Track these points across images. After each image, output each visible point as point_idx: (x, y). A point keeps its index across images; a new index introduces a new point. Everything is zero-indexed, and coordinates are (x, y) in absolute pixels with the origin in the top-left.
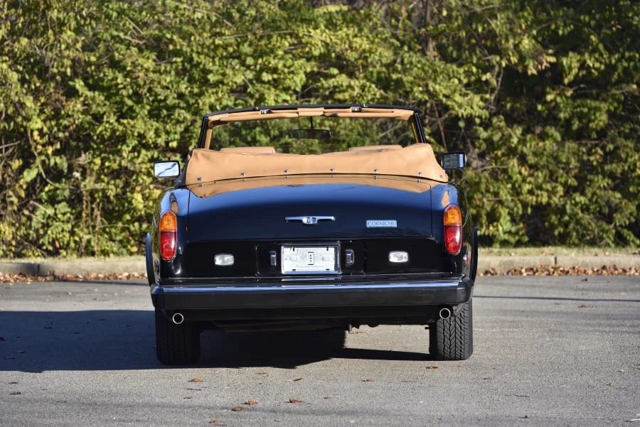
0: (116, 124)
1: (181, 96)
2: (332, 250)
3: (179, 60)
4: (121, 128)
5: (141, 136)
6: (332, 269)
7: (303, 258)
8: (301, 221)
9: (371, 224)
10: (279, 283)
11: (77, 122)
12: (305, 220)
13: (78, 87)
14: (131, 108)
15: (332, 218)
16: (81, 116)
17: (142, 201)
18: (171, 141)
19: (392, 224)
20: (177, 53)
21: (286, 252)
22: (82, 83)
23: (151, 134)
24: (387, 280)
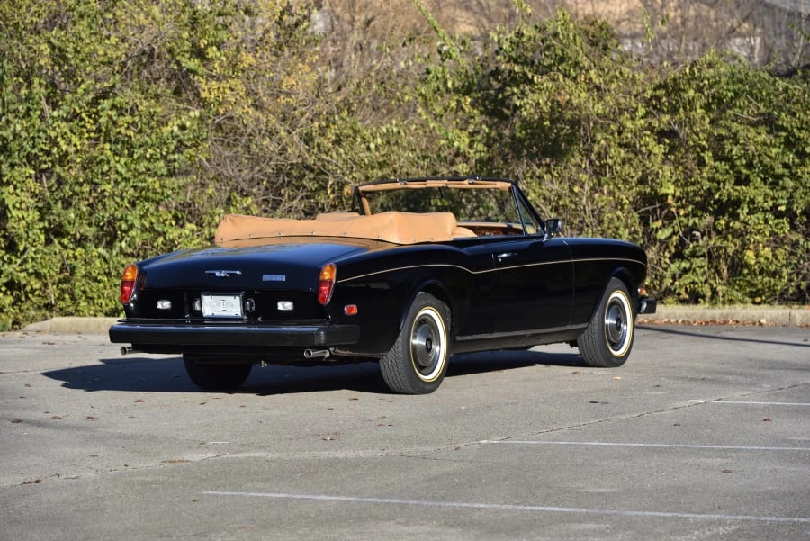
0: (731, 190)
1: (785, 166)
2: (238, 298)
3: (784, 134)
4: (736, 193)
5: (752, 201)
6: (240, 314)
7: (218, 304)
8: (214, 274)
9: (266, 278)
10: (202, 324)
11: (704, 188)
12: (218, 274)
13: (706, 158)
14: (747, 176)
15: (238, 272)
16: (708, 183)
17: (754, 257)
18: (779, 205)
19: (283, 278)
20: (783, 129)
21: (206, 299)
22: (710, 154)
23: (760, 199)
24: (280, 324)
